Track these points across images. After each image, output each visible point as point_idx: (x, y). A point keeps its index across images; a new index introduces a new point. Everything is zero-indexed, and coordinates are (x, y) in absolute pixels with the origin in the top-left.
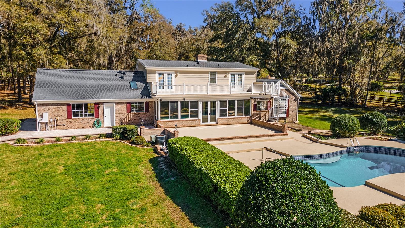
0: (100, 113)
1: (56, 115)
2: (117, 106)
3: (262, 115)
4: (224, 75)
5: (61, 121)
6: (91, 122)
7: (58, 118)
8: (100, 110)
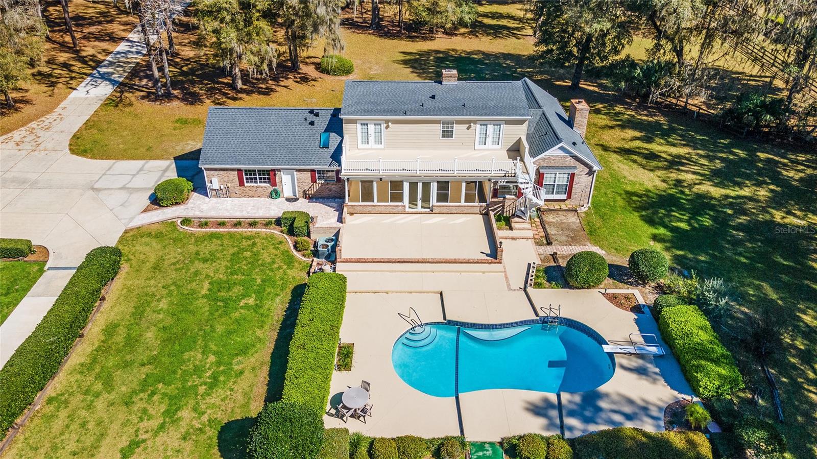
0: (277, 181)
1: (226, 181)
2: (298, 173)
3: (506, 205)
4: (468, 125)
5: (233, 189)
6: (267, 191)
7: (229, 185)
8: (277, 178)
